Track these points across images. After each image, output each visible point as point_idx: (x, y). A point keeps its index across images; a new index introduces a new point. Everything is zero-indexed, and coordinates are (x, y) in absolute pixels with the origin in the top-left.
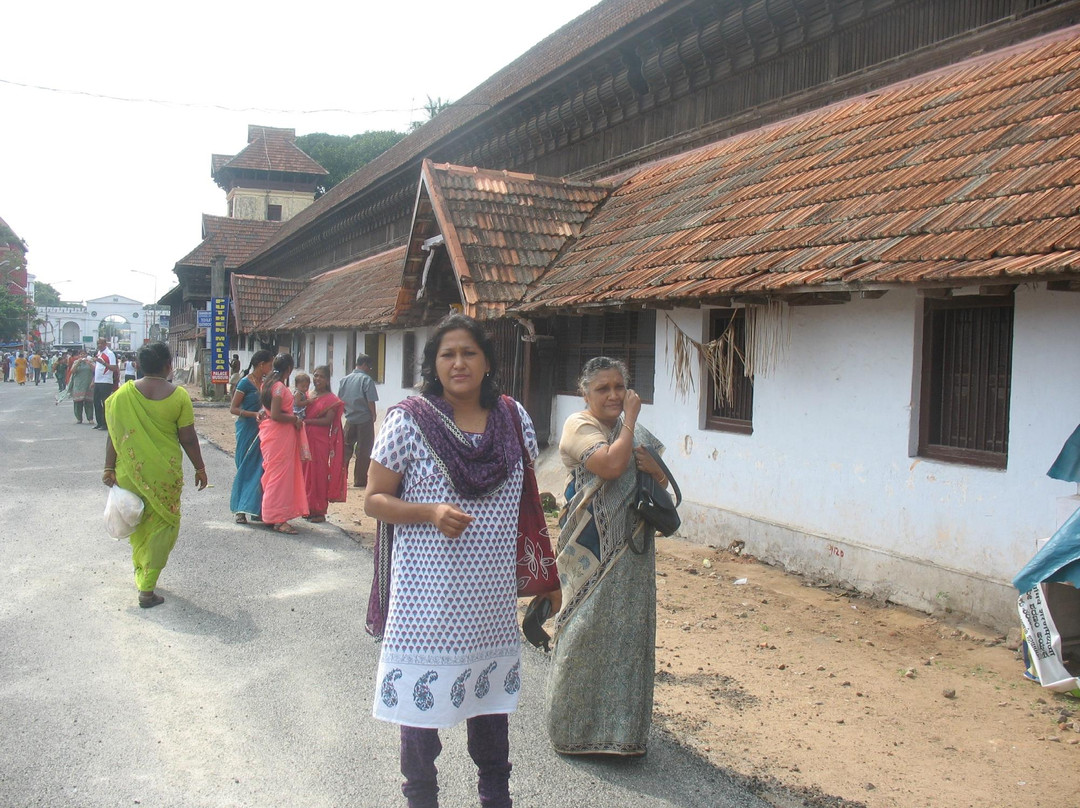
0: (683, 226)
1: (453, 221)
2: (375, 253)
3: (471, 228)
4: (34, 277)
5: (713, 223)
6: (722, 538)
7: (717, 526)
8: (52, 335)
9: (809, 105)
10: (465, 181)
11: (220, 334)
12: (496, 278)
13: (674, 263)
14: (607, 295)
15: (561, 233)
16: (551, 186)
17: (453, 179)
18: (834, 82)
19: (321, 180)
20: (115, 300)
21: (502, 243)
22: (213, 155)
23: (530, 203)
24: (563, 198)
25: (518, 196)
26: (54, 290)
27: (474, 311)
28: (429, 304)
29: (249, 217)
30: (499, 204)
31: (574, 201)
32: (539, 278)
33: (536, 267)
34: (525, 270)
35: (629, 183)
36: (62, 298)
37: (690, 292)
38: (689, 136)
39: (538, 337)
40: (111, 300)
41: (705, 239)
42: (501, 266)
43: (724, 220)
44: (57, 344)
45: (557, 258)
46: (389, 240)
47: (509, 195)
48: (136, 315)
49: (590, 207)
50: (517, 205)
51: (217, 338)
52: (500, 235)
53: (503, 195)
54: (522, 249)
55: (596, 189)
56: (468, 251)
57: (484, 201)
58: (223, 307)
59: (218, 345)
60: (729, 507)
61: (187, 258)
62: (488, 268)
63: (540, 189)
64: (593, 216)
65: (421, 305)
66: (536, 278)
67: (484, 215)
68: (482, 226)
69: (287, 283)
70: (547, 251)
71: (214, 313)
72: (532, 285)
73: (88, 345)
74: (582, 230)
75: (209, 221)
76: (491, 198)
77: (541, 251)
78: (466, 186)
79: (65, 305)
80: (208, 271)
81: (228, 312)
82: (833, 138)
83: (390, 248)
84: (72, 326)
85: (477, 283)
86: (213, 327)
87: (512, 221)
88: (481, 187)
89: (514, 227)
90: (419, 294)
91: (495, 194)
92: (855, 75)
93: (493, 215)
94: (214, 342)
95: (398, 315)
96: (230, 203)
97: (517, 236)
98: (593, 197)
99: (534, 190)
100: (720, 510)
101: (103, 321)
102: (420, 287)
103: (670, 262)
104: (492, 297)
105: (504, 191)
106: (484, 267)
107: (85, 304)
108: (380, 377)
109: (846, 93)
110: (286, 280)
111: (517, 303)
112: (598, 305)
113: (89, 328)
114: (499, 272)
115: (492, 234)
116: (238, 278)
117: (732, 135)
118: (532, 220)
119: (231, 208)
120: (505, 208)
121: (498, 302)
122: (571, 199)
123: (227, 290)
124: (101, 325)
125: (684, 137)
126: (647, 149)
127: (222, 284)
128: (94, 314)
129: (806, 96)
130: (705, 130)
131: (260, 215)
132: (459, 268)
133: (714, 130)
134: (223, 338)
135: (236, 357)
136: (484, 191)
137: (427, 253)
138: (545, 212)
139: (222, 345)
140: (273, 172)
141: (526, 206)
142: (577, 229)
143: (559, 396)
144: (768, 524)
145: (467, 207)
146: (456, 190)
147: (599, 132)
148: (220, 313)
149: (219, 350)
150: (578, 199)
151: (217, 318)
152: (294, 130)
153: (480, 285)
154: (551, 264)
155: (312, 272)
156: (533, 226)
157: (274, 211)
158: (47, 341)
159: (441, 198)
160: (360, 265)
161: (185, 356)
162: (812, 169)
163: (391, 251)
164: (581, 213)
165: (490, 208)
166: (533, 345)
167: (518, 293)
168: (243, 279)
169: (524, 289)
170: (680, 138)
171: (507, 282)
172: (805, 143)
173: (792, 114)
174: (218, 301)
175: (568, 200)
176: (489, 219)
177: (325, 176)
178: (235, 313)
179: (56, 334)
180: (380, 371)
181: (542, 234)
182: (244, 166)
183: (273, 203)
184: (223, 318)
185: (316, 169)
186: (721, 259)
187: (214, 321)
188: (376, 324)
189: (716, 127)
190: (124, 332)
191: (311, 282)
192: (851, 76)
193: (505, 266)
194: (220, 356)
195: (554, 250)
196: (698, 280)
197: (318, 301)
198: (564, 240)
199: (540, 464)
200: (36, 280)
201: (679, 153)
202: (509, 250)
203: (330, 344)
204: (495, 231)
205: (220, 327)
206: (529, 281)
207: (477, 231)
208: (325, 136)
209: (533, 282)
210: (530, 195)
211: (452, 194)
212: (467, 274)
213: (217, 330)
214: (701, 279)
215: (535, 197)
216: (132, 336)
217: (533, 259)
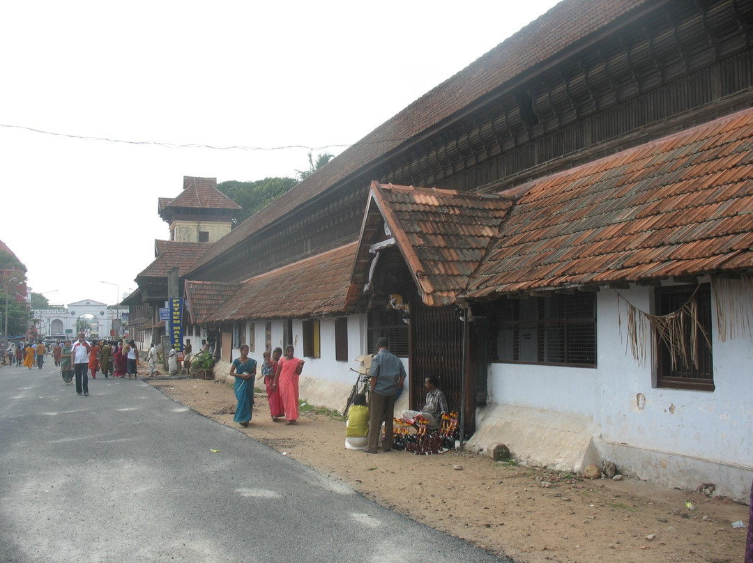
0: (614, 221)
1: (403, 227)
2: (295, 261)
3: (417, 233)
4: (31, 289)
5: (647, 216)
6: (689, 481)
7: (681, 471)
8: (44, 330)
9: (694, 121)
10: (406, 197)
11: (177, 325)
12: (443, 272)
13: (624, 250)
14: (563, 279)
15: (486, 234)
16: (469, 198)
17: (396, 195)
18: (719, 101)
19: (235, 213)
20: (87, 303)
21: (442, 243)
22: (159, 199)
23: (457, 212)
24: (481, 208)
25: (447, 207)
26: (45, 298)
27: (431, 297)
28: (373, 295)
29: (186, 241)
30: (435, 214)
31: (490, 209)
32: (476, 271)
33: (472, 261)
34: (464, 264)
35: (529, 194)
36: (50, 303)
37: (668, 272)
38: (579, 154)
39: (474, 317)
40: (85, 304)
41: (648, 229)
42: (445, 262)
43: (658, 213)
44: (48, 335)
45: (486, 255)
46: (306, 251)
47: (440, 206)
48: (102, 313)
49: (502, 214)
50: (448, 214)
51: (174, 328)
52: (440, 237)
53: (436, 207)
54: (459, 248)
55: (503, 199)
56: (418, 250)
57: (423, 211)
58: (178, 305)
59: (175, 332)
60: (692, 454)
61: (145, 271)
62: (436, 264)
63: (463, 201)
64: (505, 221)
65: (367, 296)
66: (473, 270)
67: (424, 222)
68: (425, 231)
69: (226, 286)
70: (478, 249)
71: (172, 310)
72: (471, 276)
73: (69, 335)
74: (500, 231)
75: (159, 244)
76: (428, 209)
77: (473, 249)
78: (408, 201)
79: (51, 308)
80: (165, 280)
81: (183, 309)
82: (739, 143)
83: (307, 256)
84: (58, 323)
85: (429, 276)
86: (172, 320)
87: (446, 226)
88: (418, 202)
89: (450, 231)
90: (366, 288)
91: (430, 206)
92: (741, 93)
93: (431, 222)
94: (172, 331)
95: (347, 305)
96: (172, 232)
97: (452, 238)
98: (503, 206)
99: (459, 202)
100: (684, 456)
101: (79, 318)
102: (367, 282)
103: (619, 249)
104: (444, 287)
105: (436, 203)
106: (432, 263)
107: (66, 307)
108: (316, 353)
109: (732, 109)
110: (224, 284)
111: (463, 291)
112: (552, 289)
113: (70, 324)
114: (444, 266)
115: (433, 237)
116: (190, 283)
117: (620, 150)
118: (461, 225)
119: (173, 235)
120: (439, 217)
121: (448, 291)
122: (487, 208)
123: (181, 292)
124: (78, 321)
125: (574, 156)
126: (538, 167)
127: (177, 288)
128: (73, 313)
129: (692, 114)
130: (594, 149)
131: (194, 239)
132: (414, 265)
133: (602, 148)
134: (179, 328)
135: (188, 341)
136: (421, 204)
137: (373, 256)
138: (470, 218)
139: (178, 332)
140: (202, 208)
141: (454, 214)
142: (496, 230)
143: (493, 364)
144: (742, 469)
145: (411, 218)
146: (400, 204)
147: (492, 158)
148: (176, 309)
149: (176, 337)
150: (492, 208)
151: (174, 313)
152: (215, 178)
153: (432, 278)
154: (483, 259)
155: (242, 277)
156: (463, 230)
157: (203, 236)
158: (42, 333)
159: (391, 210)
160: (284, 270)
161: (142, 341)
162: (735, 166)
163: (309, 259)
164: (496, 218)
165: (428, 216)
166: (471, 324)
167: (463, 282)
168: (194, 284)
169: (466, 279)
170: (570, 157)
171: (452, 275)
172: (709, 149)
173: (679, 130)
174: (174, 301)
175: (485, 209)
176: (428, 224)
177: (238, 210)
178: (189, 309)
179: (47, 328)
180: (316, 349)
181: (471, 235)
182: (182, 205)
183: (203, 230)
184: (178, 313)
185: (232, 205)
186: (678, 243)
187: (172, 316)
188: (318, 313)
189: (604, 145)
190: (94, 325)
191: (243, 284)
192: (737, 95)
193: (447, 261)
194: (177, 341)
195: (483, 248)
196: (663, 262)
197: (255, 297)
198: (488, 239)
199: (483, 420)
200: (32, 291)
201: (570, 168)
202: (449, 249)
203: (268, 329)
204: (435, 234)
205: (176, 320)
206: (469, 273)
207: (421, 235)
208: (234, 182)
209: (472, 274)
210: (456, 206)
211: (398, 207)
212: (421, 269)
213: (174, 322)
214: (666, 261)
215: (460, 207)
216: (100, 328)
217: (469, 255)
